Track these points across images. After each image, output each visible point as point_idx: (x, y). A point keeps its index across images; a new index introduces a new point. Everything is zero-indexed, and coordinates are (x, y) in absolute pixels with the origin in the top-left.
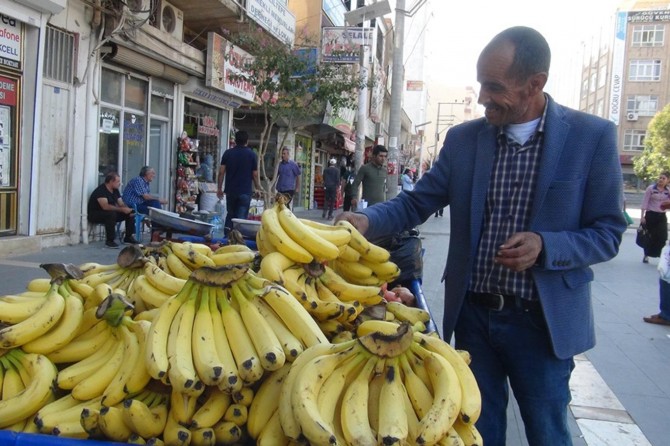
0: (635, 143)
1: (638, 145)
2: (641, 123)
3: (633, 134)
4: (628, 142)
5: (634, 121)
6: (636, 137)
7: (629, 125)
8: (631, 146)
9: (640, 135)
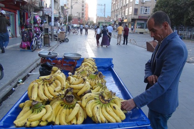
0: (144, 11)
1: (145, 12)
2: (146, 4)
3: (143, 8)
4: (141, 11)
5: (144, 3)
6: (144, 9)
7: (142, 4)
8: (143, 12)
9: (145, 8)
